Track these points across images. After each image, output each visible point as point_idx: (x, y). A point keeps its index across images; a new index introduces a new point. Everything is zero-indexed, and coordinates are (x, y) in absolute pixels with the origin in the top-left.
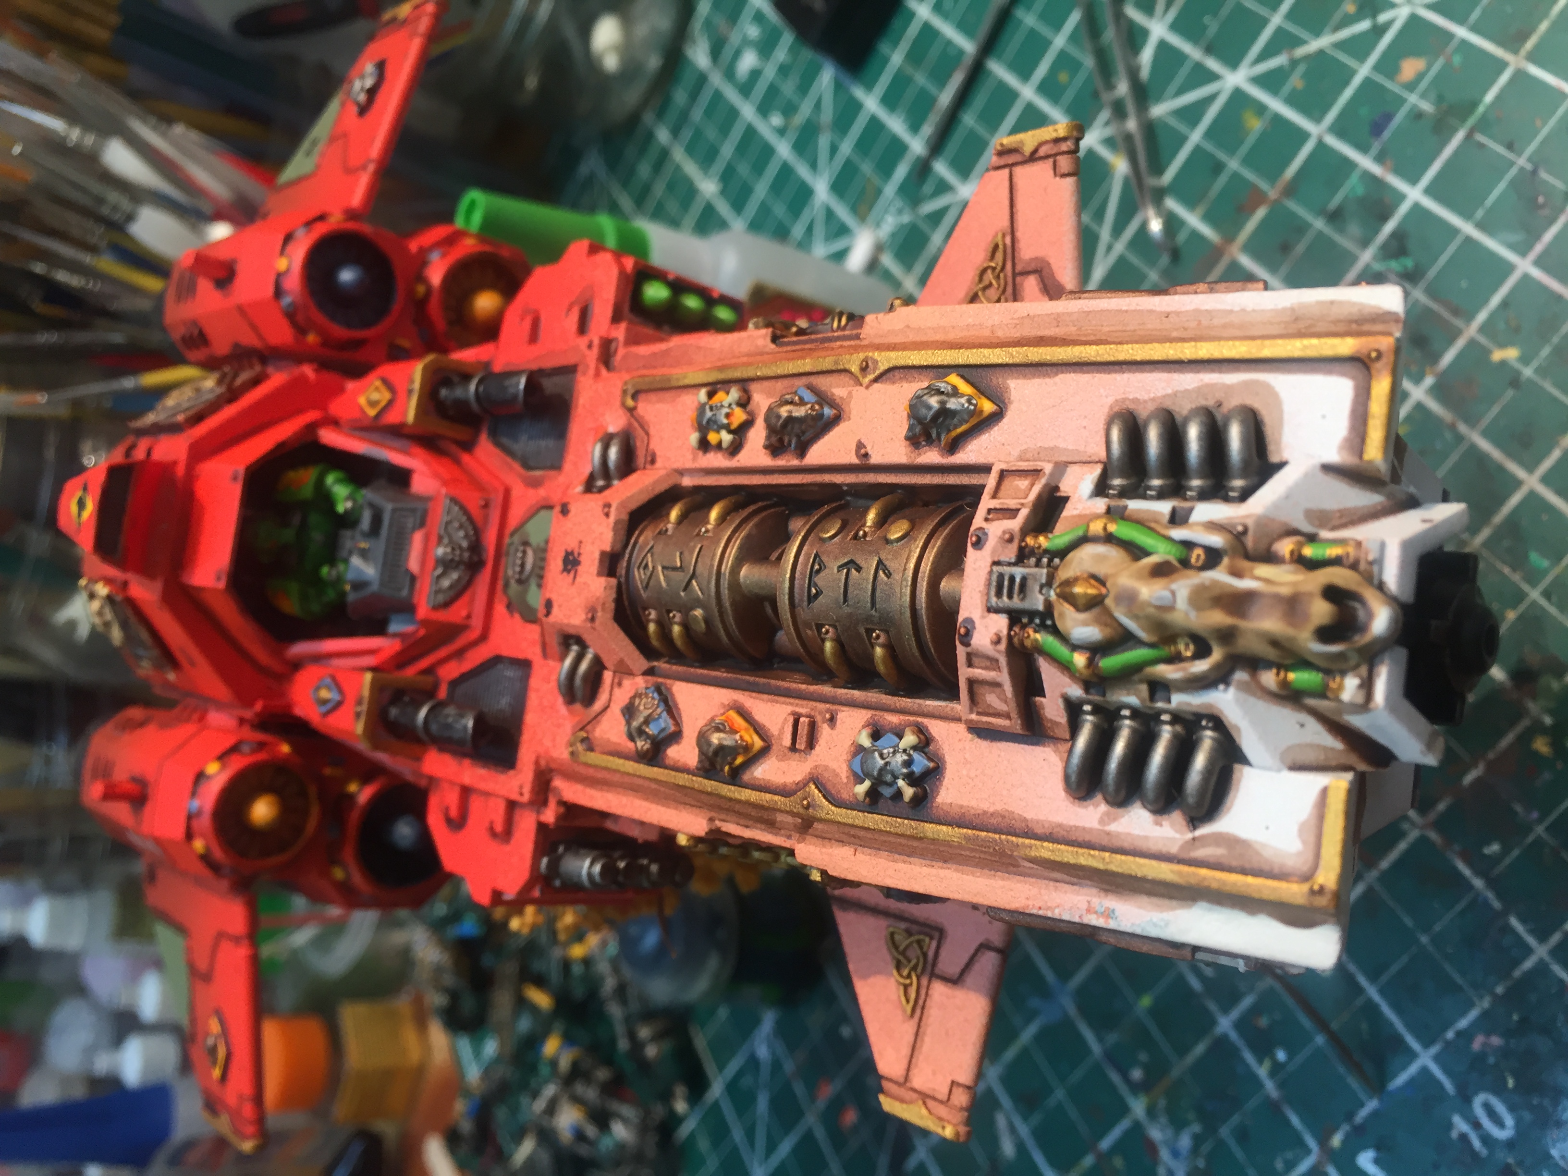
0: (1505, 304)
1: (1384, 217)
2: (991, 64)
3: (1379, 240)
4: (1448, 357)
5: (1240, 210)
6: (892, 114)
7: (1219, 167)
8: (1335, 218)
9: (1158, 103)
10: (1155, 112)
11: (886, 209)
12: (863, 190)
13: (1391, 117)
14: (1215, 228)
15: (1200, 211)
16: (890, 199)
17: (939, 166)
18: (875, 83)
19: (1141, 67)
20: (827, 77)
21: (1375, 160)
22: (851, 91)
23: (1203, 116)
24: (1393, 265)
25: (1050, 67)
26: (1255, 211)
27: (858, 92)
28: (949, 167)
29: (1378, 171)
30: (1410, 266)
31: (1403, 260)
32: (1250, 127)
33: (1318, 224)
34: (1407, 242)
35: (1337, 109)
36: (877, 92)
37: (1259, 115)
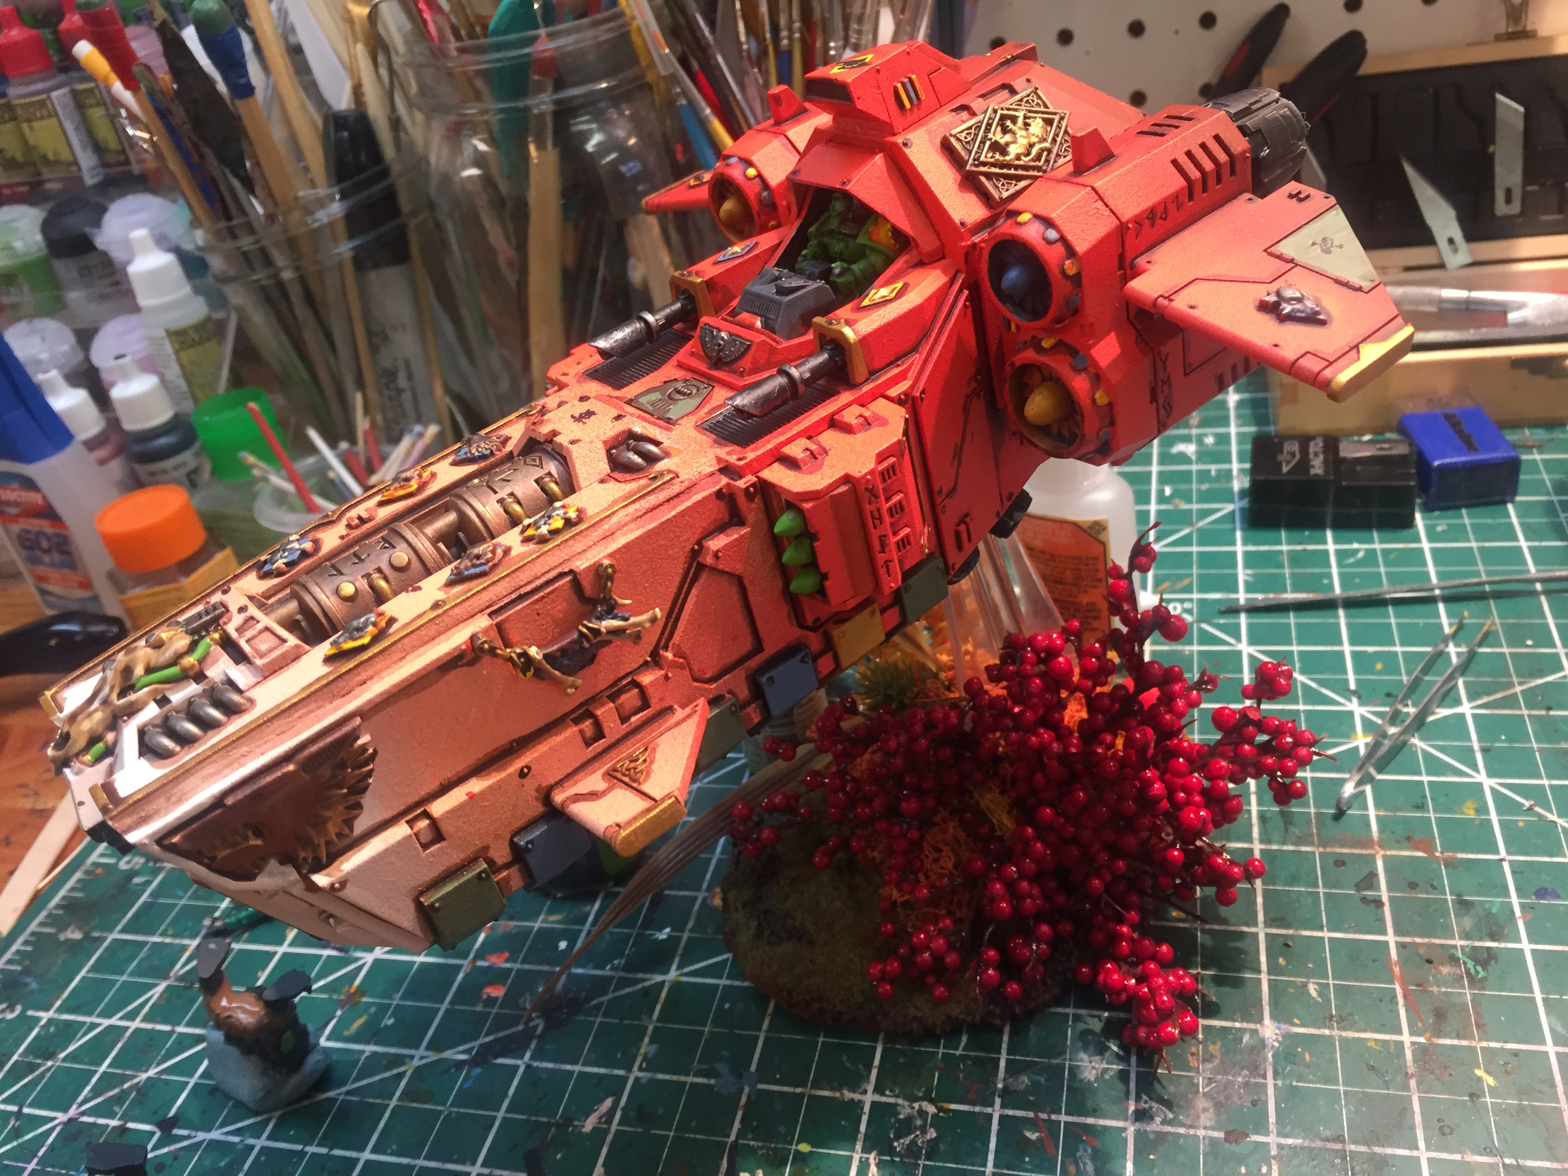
0: (1516, 1054)
1: (1492, 938)
2: (1341, 612)
3: (1477, 944)
4: (1448, 1042)
5: (1408, 839)
6: (1247, 566)
7: (1421, 806)
8: (1463, 905)
9: (1422, 739)
10: (1415, 741)
11: (1182, 601)
12: (1180, 577)
13: (1558, 897)
14: (1381, 831)
15: (1381, 813)
16: (1191, 600)
17: (1243, 619)
18: (1256, 543)
19: (1433, 713)
20: (1229, 507)
21: (1523, 906)
22: (1234, 530)
23: (1444, 775)
24: (1470, 964)
25: (1376, 653)
26: (1417, 849)
27: (1239, 534)
28: (1250, 627)
29: (1518, 912)
30: (1480, 976)
31: (1479, 968)
32: (1465, 810)
33: (1449, 897)
34: (1493, 962)
35: (1529, 858)
36: (1251, 548)
37: (1477, 811)
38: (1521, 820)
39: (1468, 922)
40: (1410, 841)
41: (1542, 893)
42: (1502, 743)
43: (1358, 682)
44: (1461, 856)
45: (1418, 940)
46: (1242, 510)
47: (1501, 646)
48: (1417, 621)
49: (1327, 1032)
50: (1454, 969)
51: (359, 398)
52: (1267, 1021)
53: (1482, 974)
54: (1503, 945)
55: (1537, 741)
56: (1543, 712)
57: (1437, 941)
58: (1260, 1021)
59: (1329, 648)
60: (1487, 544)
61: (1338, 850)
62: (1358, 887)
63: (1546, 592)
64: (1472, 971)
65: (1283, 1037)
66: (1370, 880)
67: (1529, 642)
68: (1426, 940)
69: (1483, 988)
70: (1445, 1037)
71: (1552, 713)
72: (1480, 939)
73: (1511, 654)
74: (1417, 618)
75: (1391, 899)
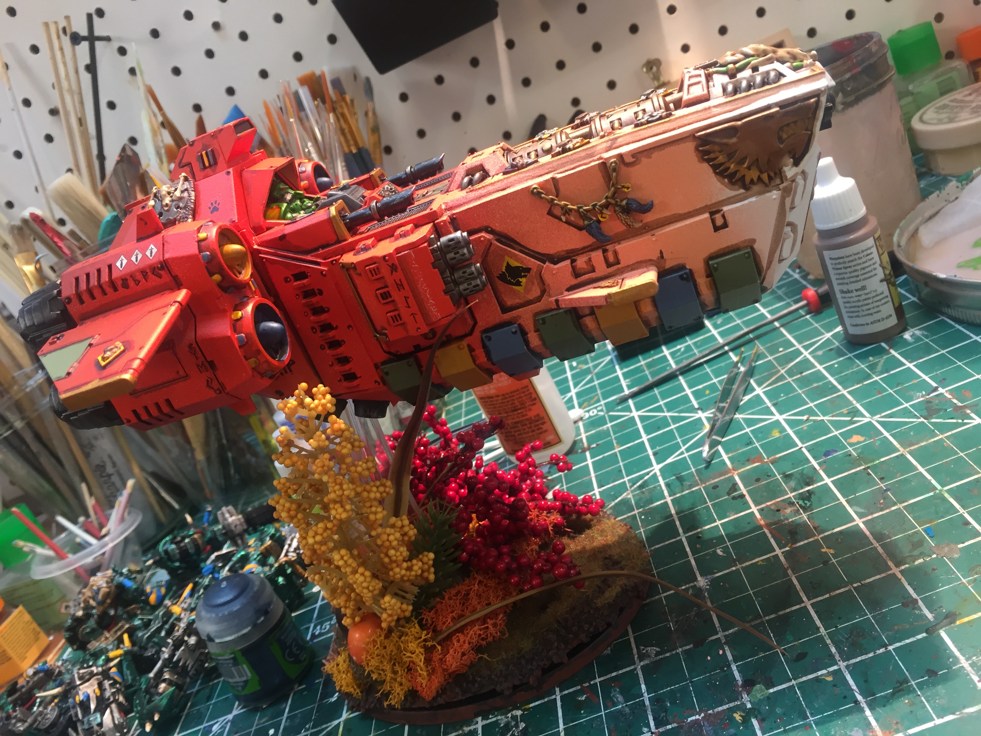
1: (808, 485)
2: (680, 378)
3: (801, 491)
4: (802, 543)
5: (748, 460)
6: (625, 378)
7: (750, 443)
8: (787, 477)
9: (740, 414)
10: (737, 416)
11: (596, 408)
12: (591, 398)
13: (836, 451)
14: (732, 463)
15: (730, 455)
16: (601, 405)
17: (631, 402)
18: (627, 367)
19: (742, 400)
20: (609, 358)
21: (819, 464)
22: (614, 366)
23: (756, 424)
24: (801, 502)
25: (704, 387)
26: (754, 463)
27: (617, 367)
28: (635, 404)
29: (817, 467)
30: (808, 505)
31: (806, 502)
32: (773, 435)
33: (779, 477)
34: (813, 496)
35: (815, 441)
36: (625, 370)
37: (780, 432)
38: (805, 426)
39: (793, 484)
40: (749, 461)
41: (827, 454)
42: (783, 397)
43: (698, 403)
44: (778, 456)
45: (768, 504)
46: (616, 356)
47: (767, 357)
48: (720, 365)
49: (734, 568)
50: (793, 508)
51: (84, 487)
52: (699, 578)
53: (808, 504)
54: (815, 486)
55: (801, 389)
56: (799, 376)
57: (779, 499)
58: (696, 579)
59: (679, 395)
60: (745, 319)
61: (713, 482)
62: (729, 494)
63: (782, 326)
64: (803, 505)
65: (710, 582)
66: (735, 487)
67: (781, 349)
68: (773, 501)
69: (812, 510)
70: (800, 542)
71: (804, 374)
72: (802, 488)
73: (774, 359)
74: (722, 364)
75: (748, 492)
